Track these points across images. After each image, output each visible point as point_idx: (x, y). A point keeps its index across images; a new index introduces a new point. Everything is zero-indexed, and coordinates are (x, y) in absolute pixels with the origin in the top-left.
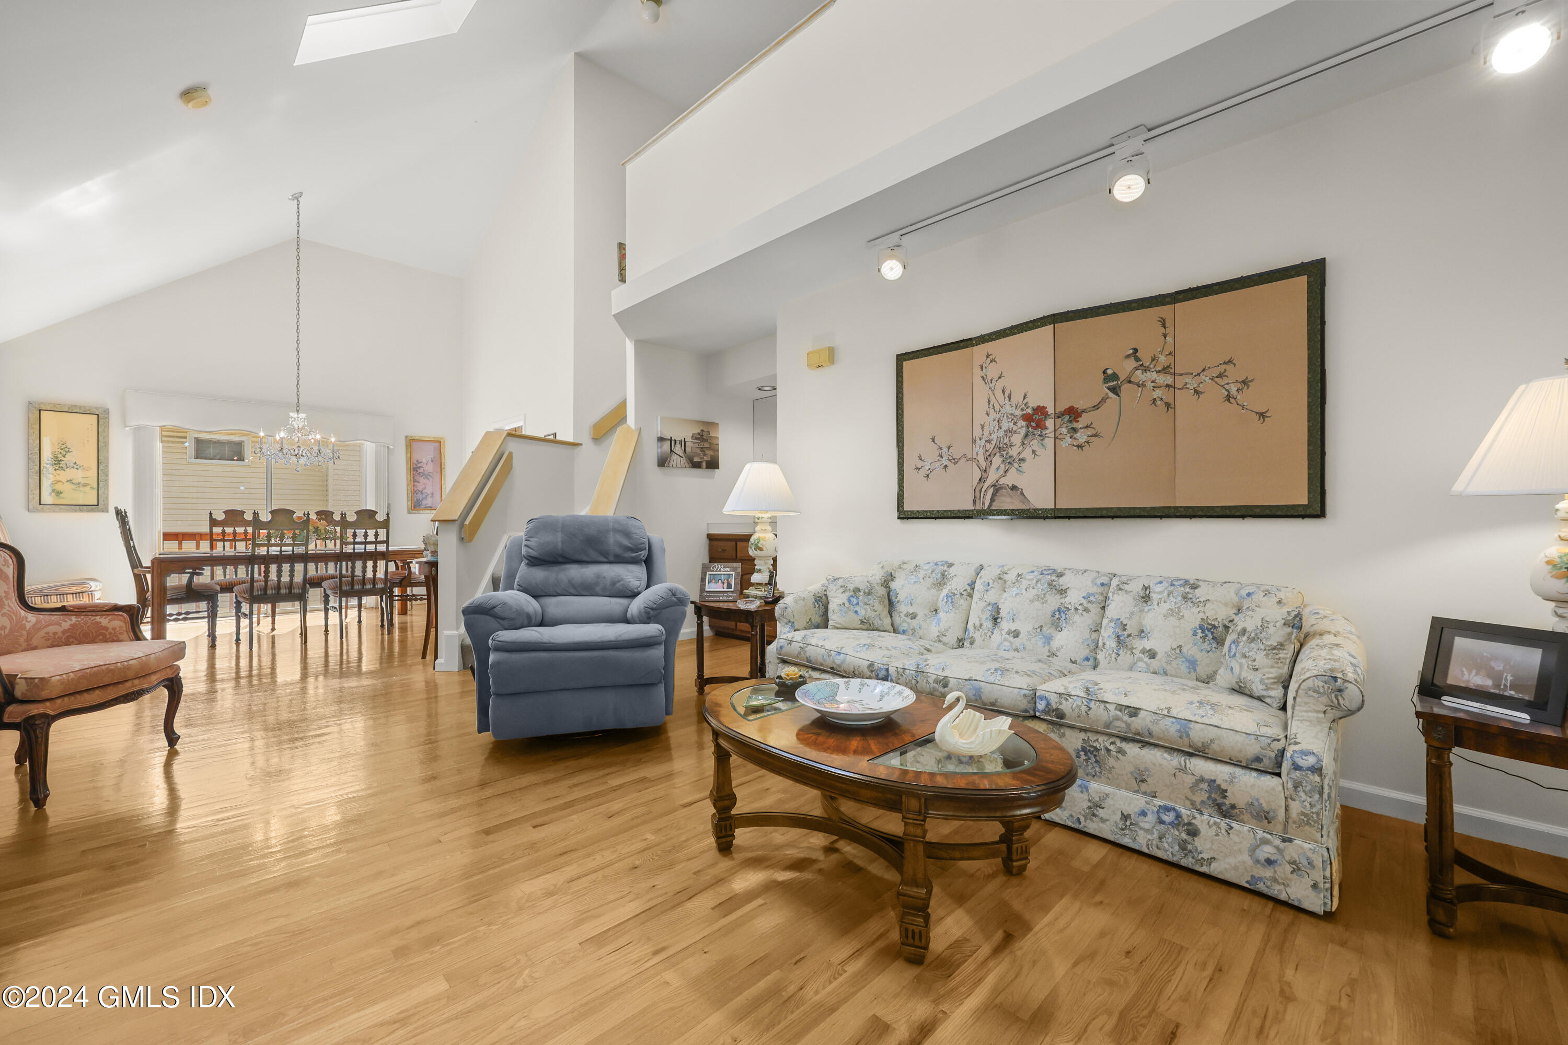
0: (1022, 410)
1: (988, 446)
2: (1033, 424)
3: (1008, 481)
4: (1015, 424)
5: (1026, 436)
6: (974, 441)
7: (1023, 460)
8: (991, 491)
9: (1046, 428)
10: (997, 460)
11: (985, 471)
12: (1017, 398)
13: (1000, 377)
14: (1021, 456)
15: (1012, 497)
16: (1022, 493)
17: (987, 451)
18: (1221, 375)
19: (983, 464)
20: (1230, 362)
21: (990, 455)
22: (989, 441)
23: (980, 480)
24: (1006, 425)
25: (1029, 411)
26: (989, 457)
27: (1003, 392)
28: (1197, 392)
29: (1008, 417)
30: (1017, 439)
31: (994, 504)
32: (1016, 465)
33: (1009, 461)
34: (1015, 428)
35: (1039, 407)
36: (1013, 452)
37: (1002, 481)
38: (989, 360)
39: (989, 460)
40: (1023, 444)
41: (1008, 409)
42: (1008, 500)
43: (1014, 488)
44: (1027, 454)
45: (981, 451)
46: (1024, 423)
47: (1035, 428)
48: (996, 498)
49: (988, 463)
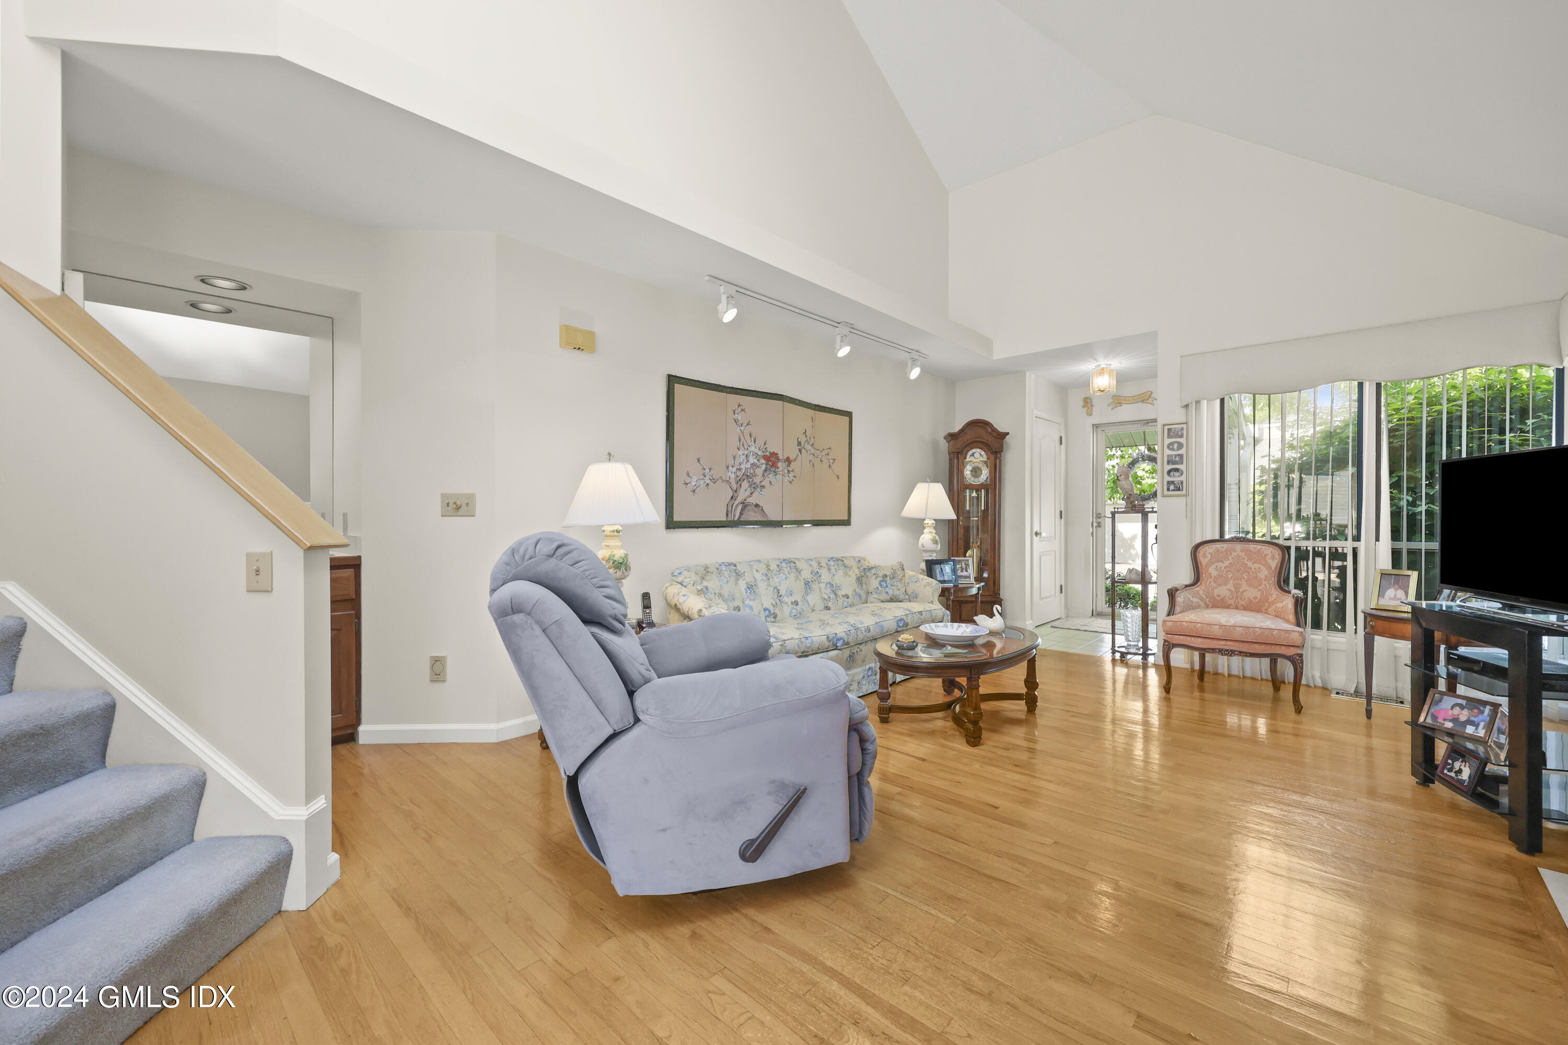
0: (763, 452)
1: (739, 473)
2: (770, 463)
3: (752, 500)
4: (758, 460)
5: (765, 470)
6: (728, 468)
7: (763, 487)
8: (740, 507)
9: (778, 468)
10: (745, 484)
11: (736, 491)
12: (760, 443)
13: (748, 424)
14: (762, 484)
15: (755, 512)
16: (762, 509)
17: (737, 476)
18: (828, 454)
19: (734, 486)
20: (830, 448)
21: (740, 480)
22: (740, 470)
23: (732, 497)
24: (752, 460)
25: (768, 454)
26: (739, 481)
27: (750, 435)
28: (821, 460)
29: (753, 455)
30: (759, 471)
31: (743, 516)
32: (759, 490)
33: (754, 487)
34: (758, 463)
35: (774, 452)
36: (757, 480)
37: (749, 500)
38: (740, 409)
39: (739, 483)
40: (764, 476)
41: (753, 449)
42: (753, 514)
43: (757, 506)
44: (766, 483)
45: (733, 476)
46: (764, 462)
47: (772, 466)
48: (744, 512)
49: (739, 485)
